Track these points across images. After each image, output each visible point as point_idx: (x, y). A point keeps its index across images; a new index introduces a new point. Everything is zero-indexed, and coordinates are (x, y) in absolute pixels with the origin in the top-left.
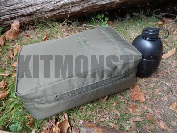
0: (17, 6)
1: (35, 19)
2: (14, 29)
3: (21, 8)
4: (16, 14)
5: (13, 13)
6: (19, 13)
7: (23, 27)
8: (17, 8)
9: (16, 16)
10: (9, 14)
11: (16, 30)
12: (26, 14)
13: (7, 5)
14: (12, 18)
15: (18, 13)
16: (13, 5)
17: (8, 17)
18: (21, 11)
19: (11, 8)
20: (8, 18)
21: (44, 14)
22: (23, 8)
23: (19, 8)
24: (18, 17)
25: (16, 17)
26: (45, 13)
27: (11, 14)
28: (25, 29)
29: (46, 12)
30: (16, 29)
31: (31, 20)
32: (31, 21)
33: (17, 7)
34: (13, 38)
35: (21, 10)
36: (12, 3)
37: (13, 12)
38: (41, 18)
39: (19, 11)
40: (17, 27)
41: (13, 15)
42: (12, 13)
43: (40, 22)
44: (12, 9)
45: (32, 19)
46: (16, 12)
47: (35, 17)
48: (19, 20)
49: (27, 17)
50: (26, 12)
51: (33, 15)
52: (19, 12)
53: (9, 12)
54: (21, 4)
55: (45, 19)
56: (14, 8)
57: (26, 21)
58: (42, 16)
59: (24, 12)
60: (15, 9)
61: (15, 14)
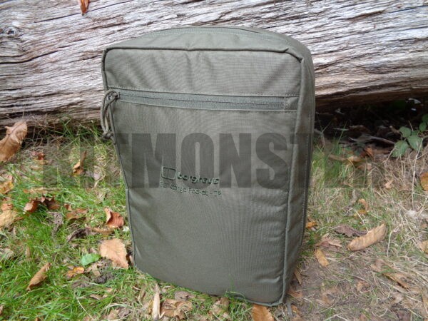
0: (27, 92)
1: (65, 122)
2: (11, 140)
3: (36, 97)
4: (23, 107)
5: (17, 106)
6: (29, 107)
7: (34, 136)
8: (28, 97)
9: (23, 111)
10: (8, 107)
11: (15, 142)
12: (45, 111)
13: (7, 87)
14: (14, 114)
15: (27, 105)
16: (20, 89)
17: (5, 111)
18: (35, 102)
19: (14, 94)
20: (5, 115)
21: (86, 114)
22: (39, 96)
23: (31, 96)
24: (27, 113)
25: (22, 113)
26: (88, 112)
27: (12, 106)
28: (39, 141)
29: (90, 109)
30: (17, 140)
31: (57, 123)
32: (56, 125)
33: (26, 94)
34: (7, 158)
35: (36, 100)
36: (17, 85)
37: (18, 103)
38: (79, 121)
39: (30, 103)
40: (19, 134)
41: (16, 109)
42: (14, 104)
43: (76, 128)
44: (15, 96)
45: (58, 120)
46: (24, 103)
47: (65, 117)
48: (28, 120)
49: (46, 115)
50: (45, 105)
51: (60, 112)
52: (31, 105)
53: (9, 101)
54: (37, 88)
55: (88, 123)
56: (20, 96)
57: (43, 123)
58: (81, 116)
59: (41, 105)
60: (22, 97)
61: (21, 107)
